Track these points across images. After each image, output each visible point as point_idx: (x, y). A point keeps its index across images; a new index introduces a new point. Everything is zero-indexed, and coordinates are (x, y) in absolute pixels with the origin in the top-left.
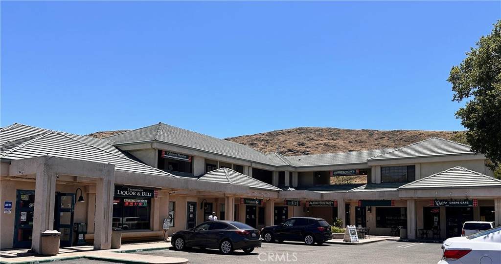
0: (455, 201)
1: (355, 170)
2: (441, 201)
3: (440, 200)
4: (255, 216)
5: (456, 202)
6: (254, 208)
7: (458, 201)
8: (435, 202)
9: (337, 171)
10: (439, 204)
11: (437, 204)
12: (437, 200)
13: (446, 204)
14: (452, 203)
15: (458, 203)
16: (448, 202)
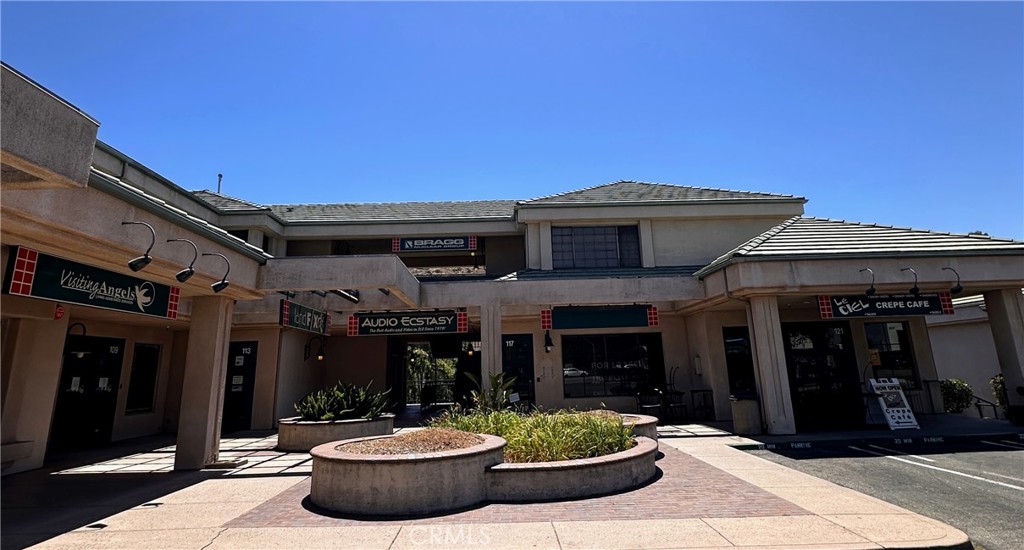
0: (891, 299)
1: (466, 239)
2: (851, 299)
3: (845, 297)
4: (114, 383)
5: (895, 304)
6: (114, 350)
7: (898, 300)
8: (833, 303)
9: (413, 239)
10: (846, 310)
11: (841, 309)
12: (839, 299)
13: (866, 310)
14: (884, 305)
15: (901, 305)
16: (872, 302)
